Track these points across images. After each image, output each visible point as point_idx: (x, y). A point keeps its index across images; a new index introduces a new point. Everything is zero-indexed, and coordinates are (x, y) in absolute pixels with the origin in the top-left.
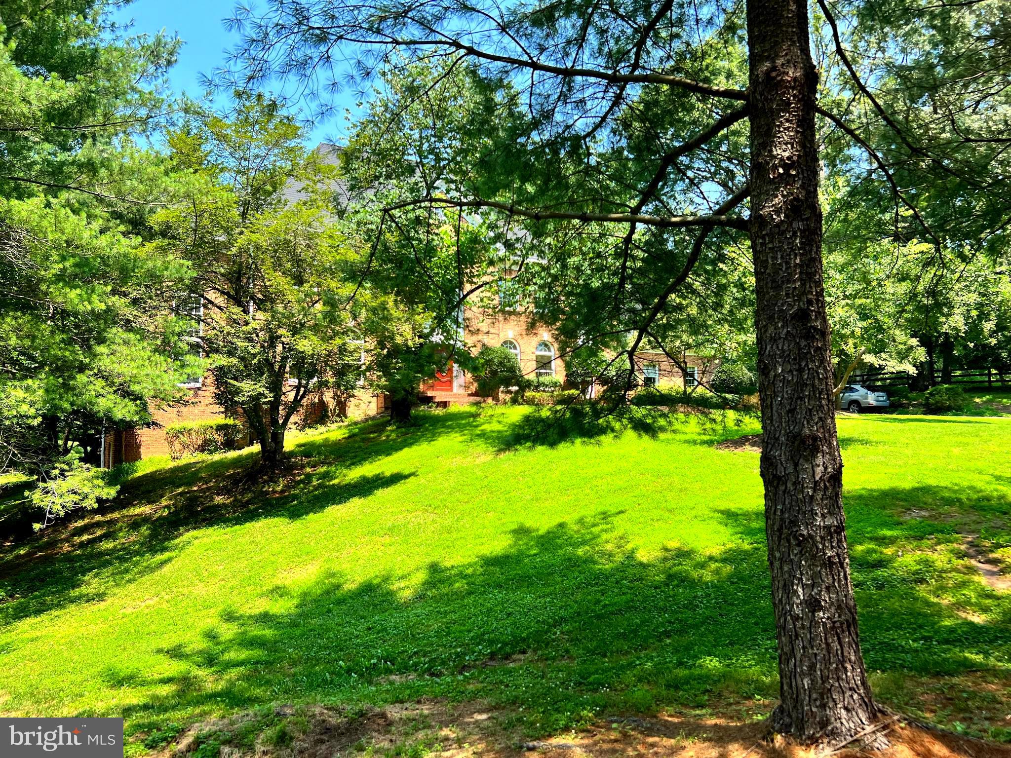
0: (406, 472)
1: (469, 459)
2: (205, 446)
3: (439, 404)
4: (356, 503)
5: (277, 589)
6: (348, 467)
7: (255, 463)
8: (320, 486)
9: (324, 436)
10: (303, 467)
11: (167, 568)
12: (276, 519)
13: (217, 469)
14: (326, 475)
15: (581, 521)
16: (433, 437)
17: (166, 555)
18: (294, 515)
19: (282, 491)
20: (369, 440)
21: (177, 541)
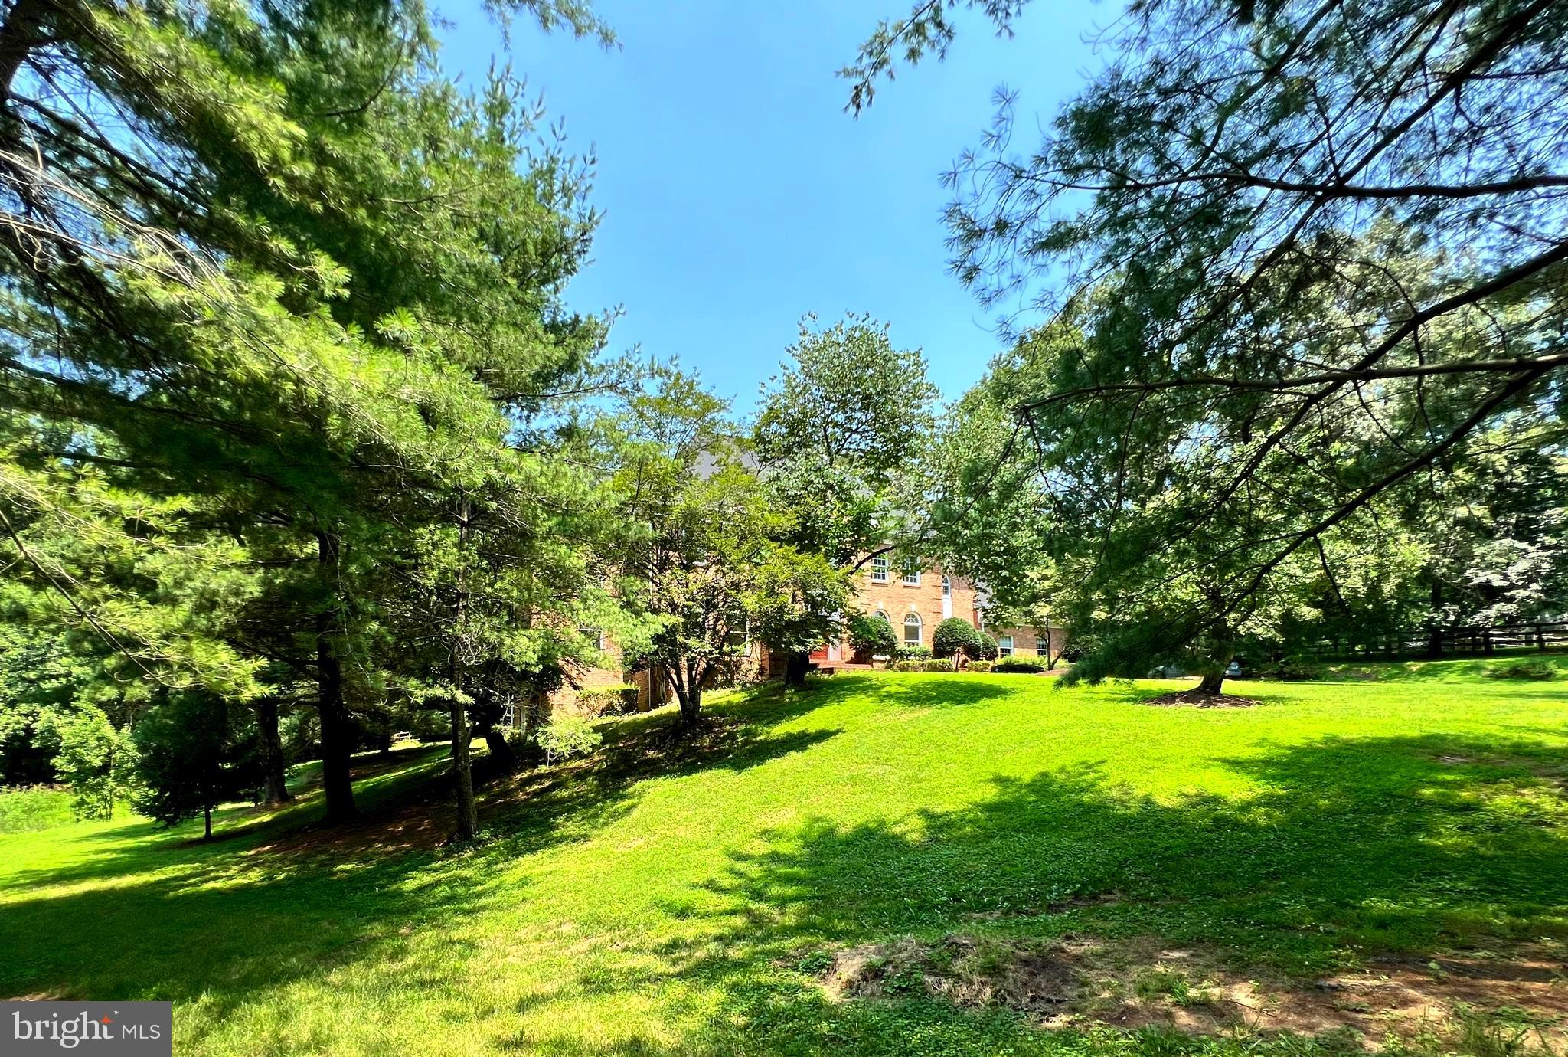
0: (832, 729)
1: (891, 717)
2: (609, 709)
3: (824, 671)
4: (793, 756)
5: (765, 832)
6: (767, 724)
7: (677, 722)
8: (746, 743)
9: (726, 699)
10: (721, 725)
11: (636, 813)
12: (722, 771)
13: (635, 729)
14: (747, 733)
15: (1062, 770)
16: (839, 699)
17: (627, 802)
18: (739, 766)
19: (710, 747)
20: (773, 702)
21: (631, 789)
